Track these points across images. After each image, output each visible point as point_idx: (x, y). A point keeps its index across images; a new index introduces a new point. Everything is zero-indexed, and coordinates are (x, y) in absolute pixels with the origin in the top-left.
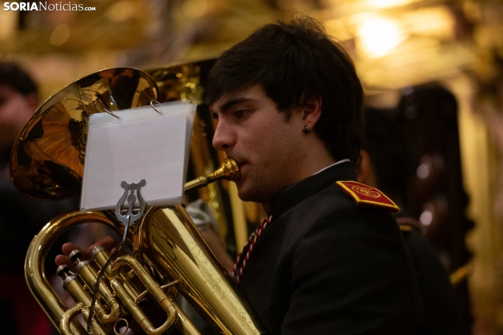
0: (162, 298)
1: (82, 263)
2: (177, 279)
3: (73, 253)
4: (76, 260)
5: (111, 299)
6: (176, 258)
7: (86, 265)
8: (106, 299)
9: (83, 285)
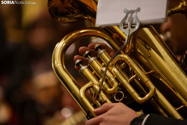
0: (146, 80)
1: (92, 59)
2: (152, 70)
3: (87, 52)
4: (88, 57)
5: (113, 79)
6: (150, 56)
7: (95, 59)
8: (110, 79)
9: (92, 72)
